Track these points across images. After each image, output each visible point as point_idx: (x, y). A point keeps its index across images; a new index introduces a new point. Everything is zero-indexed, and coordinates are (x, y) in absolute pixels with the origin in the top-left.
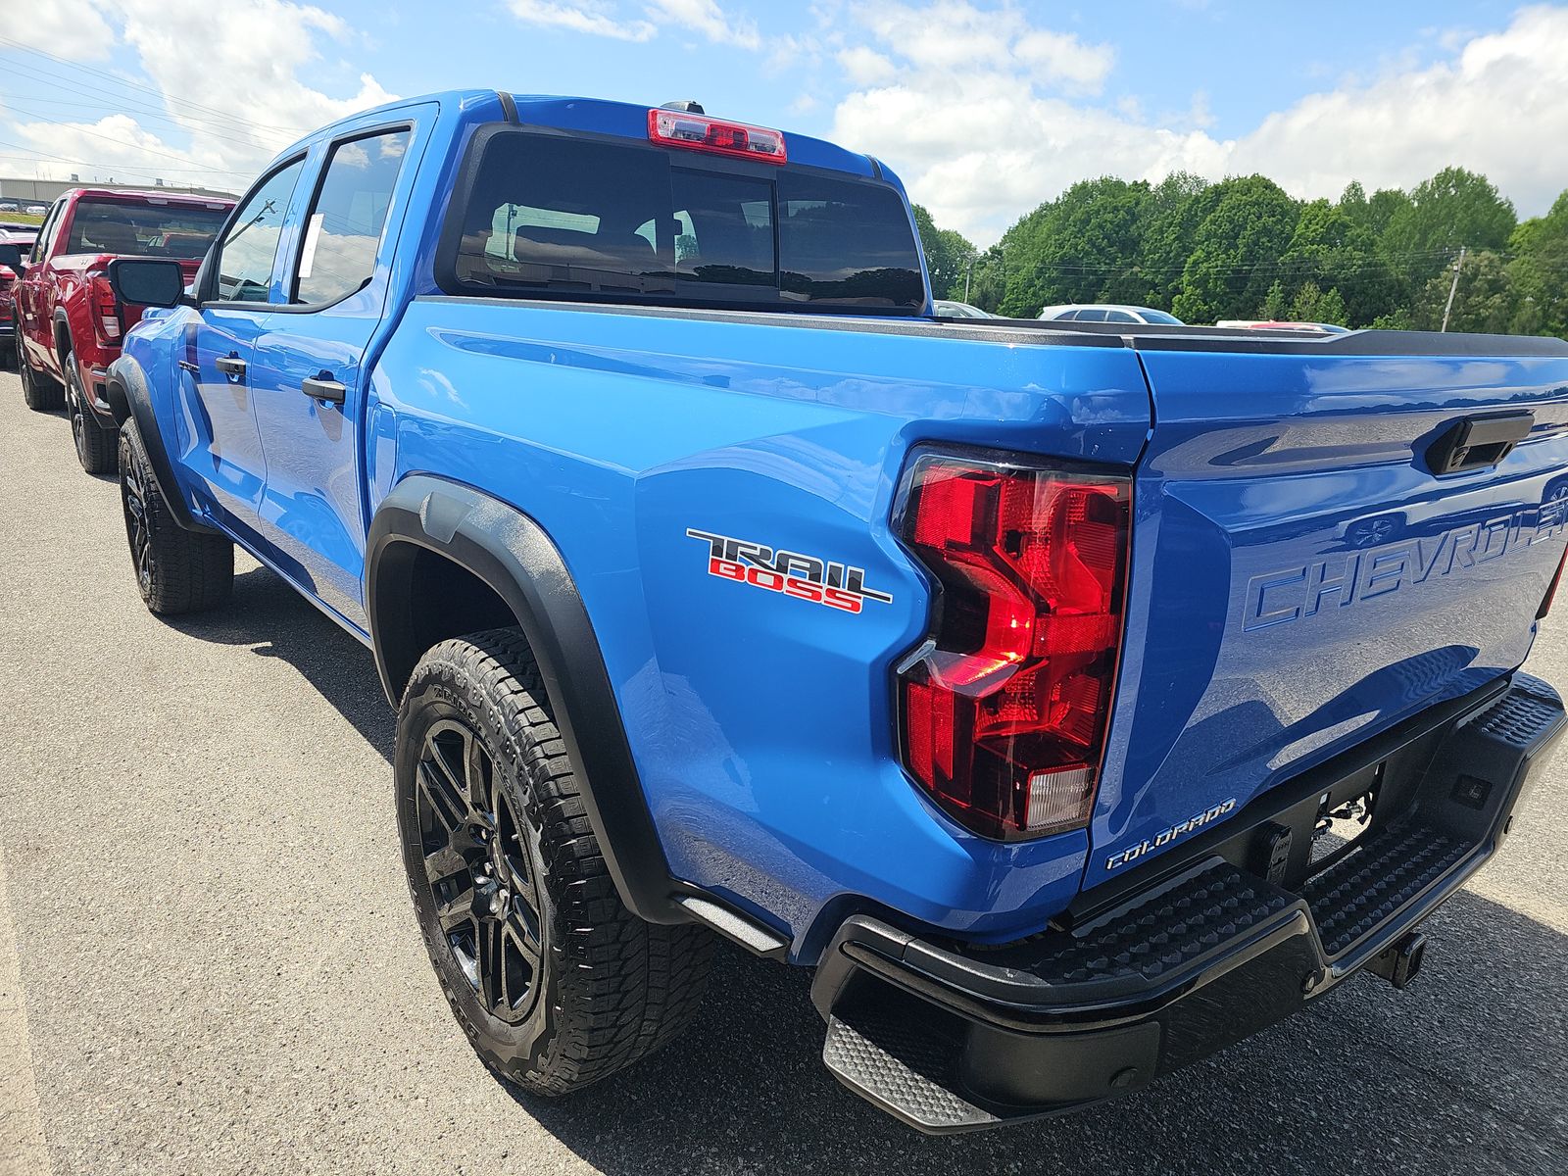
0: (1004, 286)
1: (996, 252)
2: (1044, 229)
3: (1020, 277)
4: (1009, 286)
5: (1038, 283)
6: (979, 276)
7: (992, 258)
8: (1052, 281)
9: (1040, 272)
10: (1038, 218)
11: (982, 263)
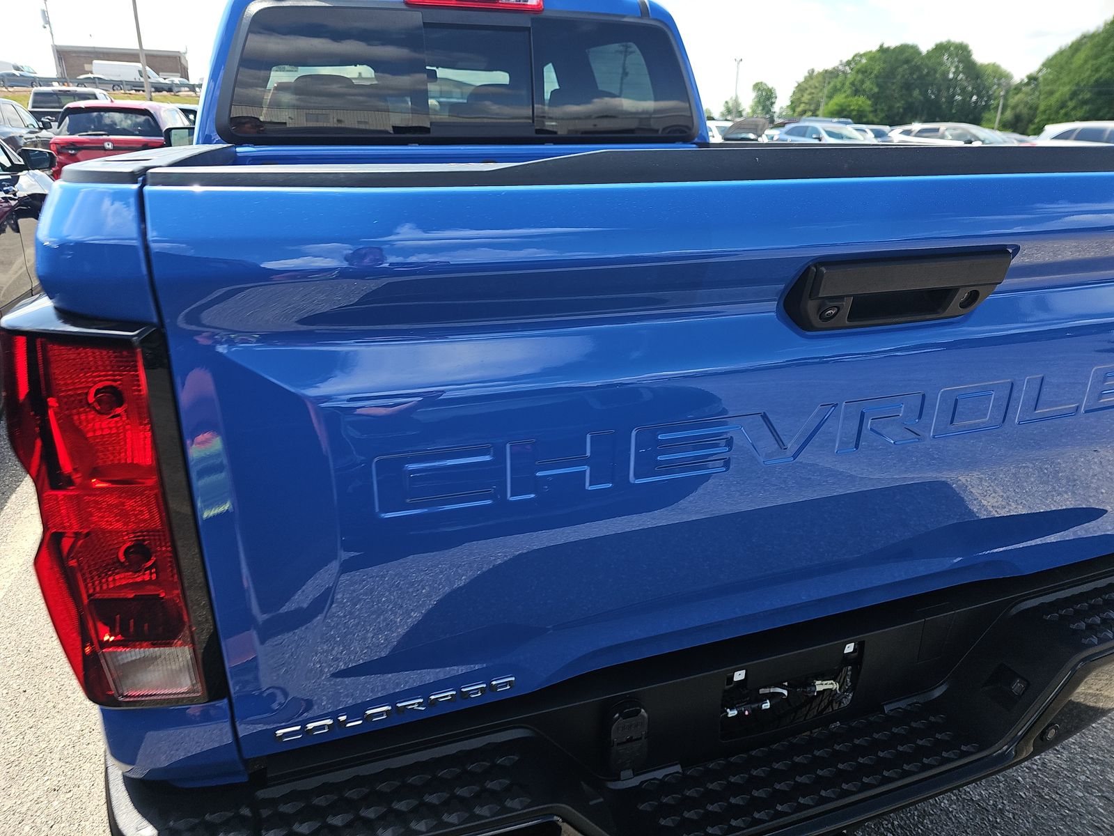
0: (1037, 108)
1: (1032, 79)
2: (1081, 56)
3: (1053, 100)
4: (1042, 108)
5: (1071, 104)
6: (1013, 100)
7: (1028, 84)
8: (1085, 102)
9: (1074, 95)
10: (1076, 47)
11: (1018, 89)
